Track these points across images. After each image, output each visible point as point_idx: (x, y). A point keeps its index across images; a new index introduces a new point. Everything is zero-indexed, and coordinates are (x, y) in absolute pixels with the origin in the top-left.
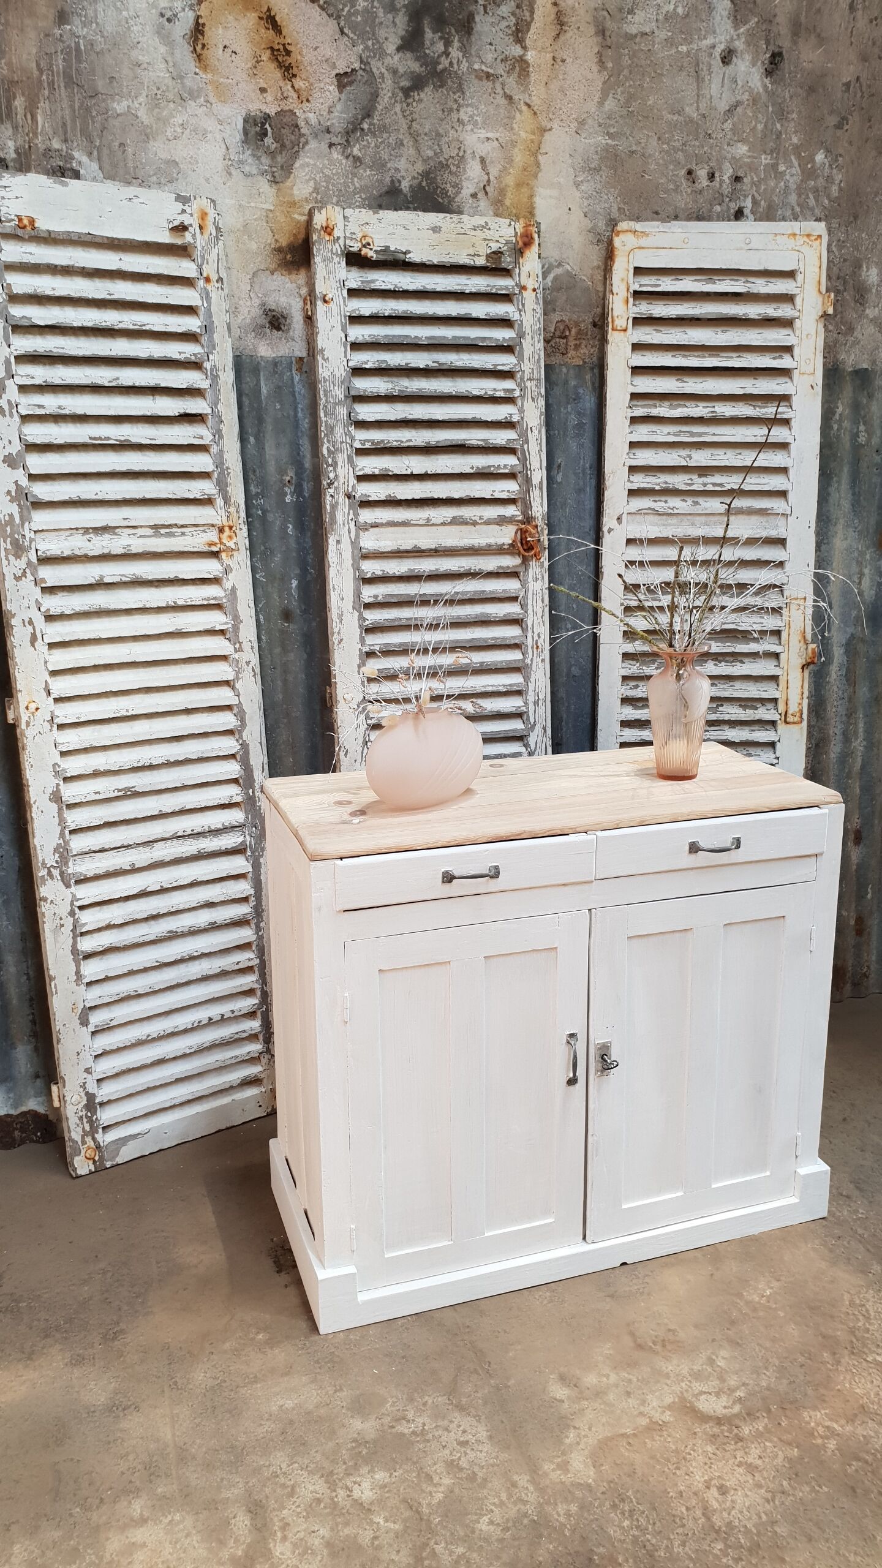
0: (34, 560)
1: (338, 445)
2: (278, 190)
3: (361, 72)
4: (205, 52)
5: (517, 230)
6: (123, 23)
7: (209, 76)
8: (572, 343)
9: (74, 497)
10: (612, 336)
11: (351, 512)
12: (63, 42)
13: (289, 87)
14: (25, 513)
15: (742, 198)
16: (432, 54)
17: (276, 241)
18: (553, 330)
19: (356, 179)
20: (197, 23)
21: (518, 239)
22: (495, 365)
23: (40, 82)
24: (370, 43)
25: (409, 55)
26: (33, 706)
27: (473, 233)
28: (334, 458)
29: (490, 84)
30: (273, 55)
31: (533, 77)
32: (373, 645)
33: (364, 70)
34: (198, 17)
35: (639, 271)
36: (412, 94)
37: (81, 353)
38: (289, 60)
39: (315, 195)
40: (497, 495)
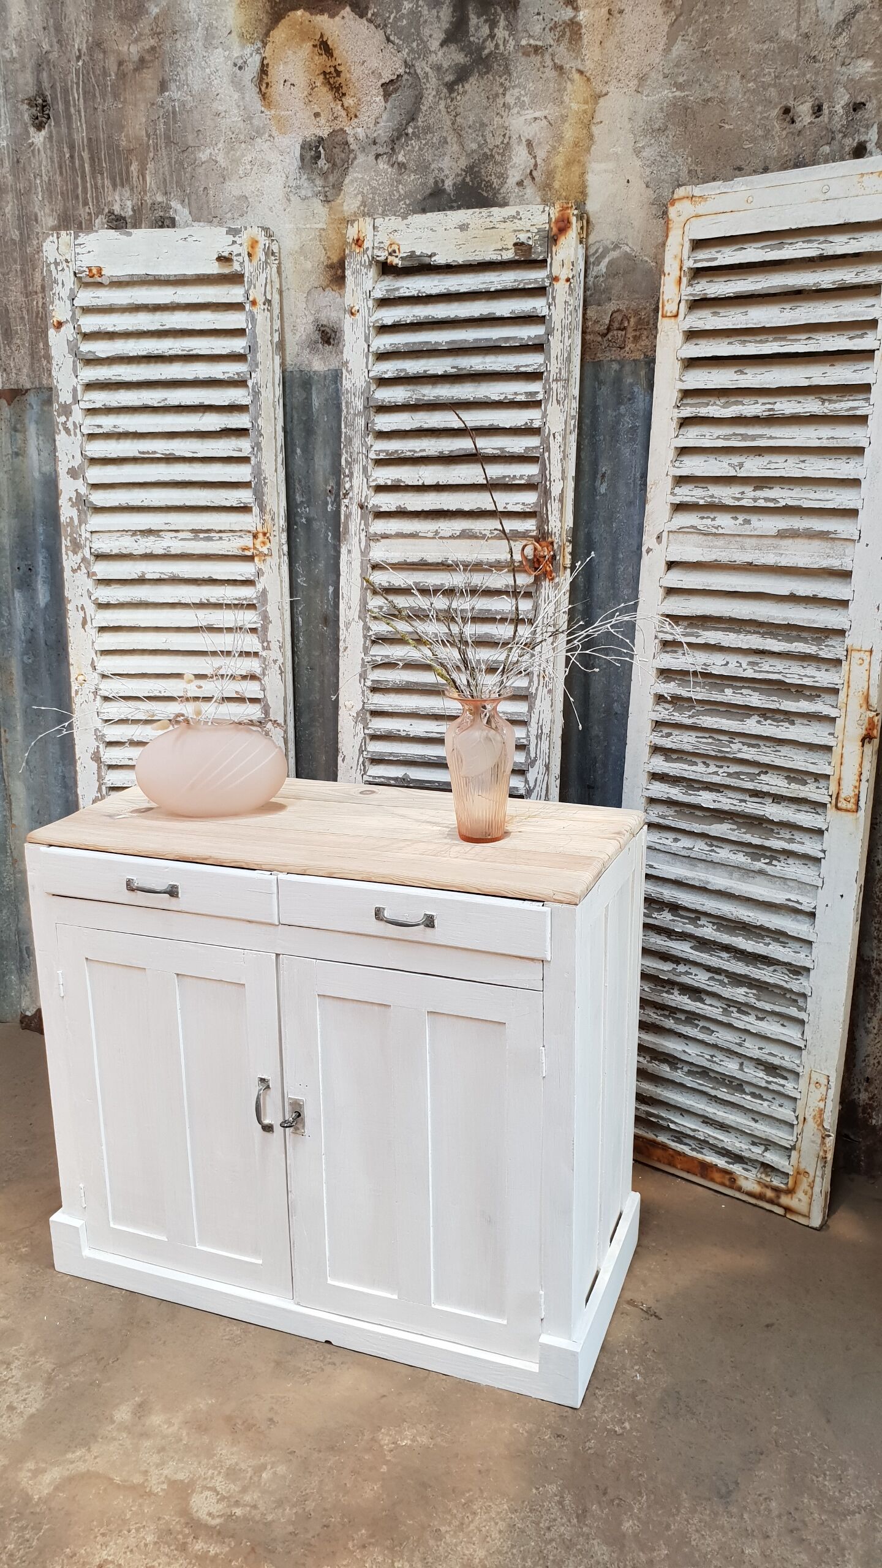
0: (88, 555)
1: (355, 456)
2: (331, 208)
3: (406, 77)
4: (269, 90)
5: (552, 216)
6: (207, 80)
7: (273, 112)
8: (631, 334)
9: (123, 503)
10: (664, 324)
11: (363, 522)
12: (164, 108)
13: (339, 107)
14: (83, 516)
15: (863, 130)
16: (476, 41)
17: (328, 257)
18: (607, 322)
19: (400, 186)
20: (263, 65)
21: (552, 225)
22: (518, 367)
23: (148, 146)
24: (415, 45)
25: (453, 47)
26: (81, 678)
27: (503, 225)
28: (351, 468)
29: (539, 57)
30: (325, 78)
31: (585, 40)
32: (375, 656)
33: (409, 73)
34: (264, 59)
35: (698, 244)
36: (456, 87)
37: (135, 379)
38: (340, 80)
39: (362, 208)
40: (510, 508)
